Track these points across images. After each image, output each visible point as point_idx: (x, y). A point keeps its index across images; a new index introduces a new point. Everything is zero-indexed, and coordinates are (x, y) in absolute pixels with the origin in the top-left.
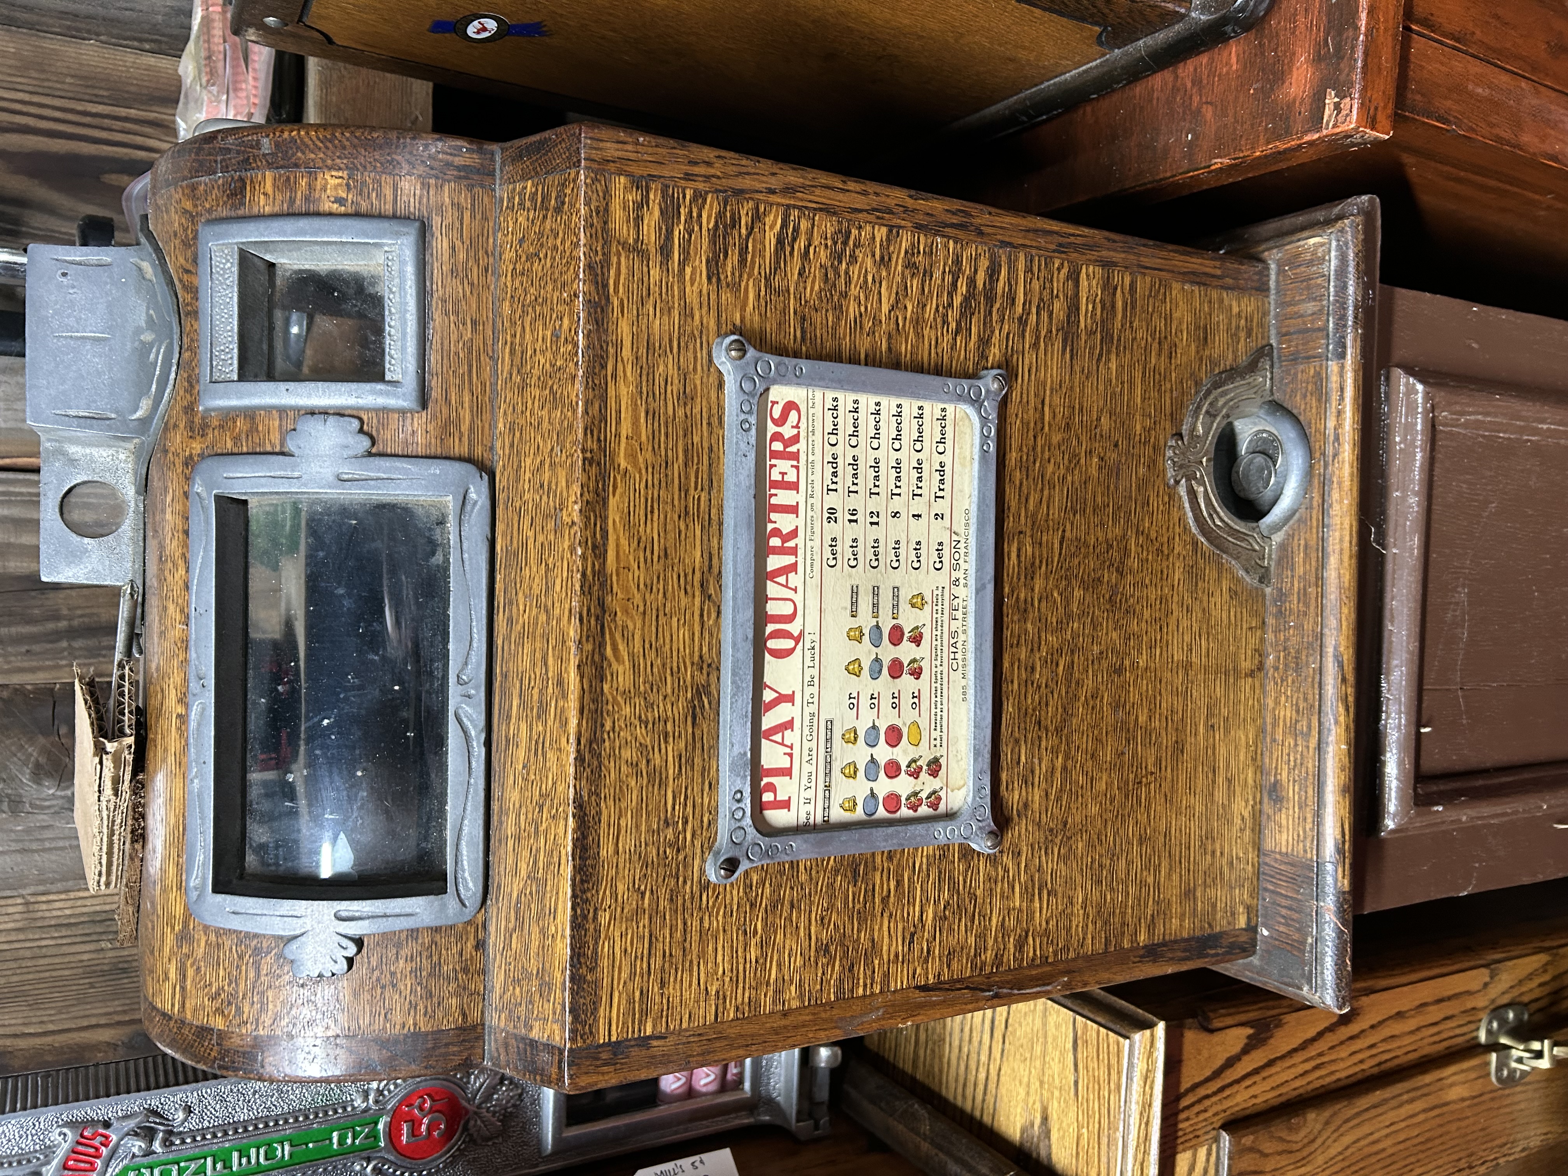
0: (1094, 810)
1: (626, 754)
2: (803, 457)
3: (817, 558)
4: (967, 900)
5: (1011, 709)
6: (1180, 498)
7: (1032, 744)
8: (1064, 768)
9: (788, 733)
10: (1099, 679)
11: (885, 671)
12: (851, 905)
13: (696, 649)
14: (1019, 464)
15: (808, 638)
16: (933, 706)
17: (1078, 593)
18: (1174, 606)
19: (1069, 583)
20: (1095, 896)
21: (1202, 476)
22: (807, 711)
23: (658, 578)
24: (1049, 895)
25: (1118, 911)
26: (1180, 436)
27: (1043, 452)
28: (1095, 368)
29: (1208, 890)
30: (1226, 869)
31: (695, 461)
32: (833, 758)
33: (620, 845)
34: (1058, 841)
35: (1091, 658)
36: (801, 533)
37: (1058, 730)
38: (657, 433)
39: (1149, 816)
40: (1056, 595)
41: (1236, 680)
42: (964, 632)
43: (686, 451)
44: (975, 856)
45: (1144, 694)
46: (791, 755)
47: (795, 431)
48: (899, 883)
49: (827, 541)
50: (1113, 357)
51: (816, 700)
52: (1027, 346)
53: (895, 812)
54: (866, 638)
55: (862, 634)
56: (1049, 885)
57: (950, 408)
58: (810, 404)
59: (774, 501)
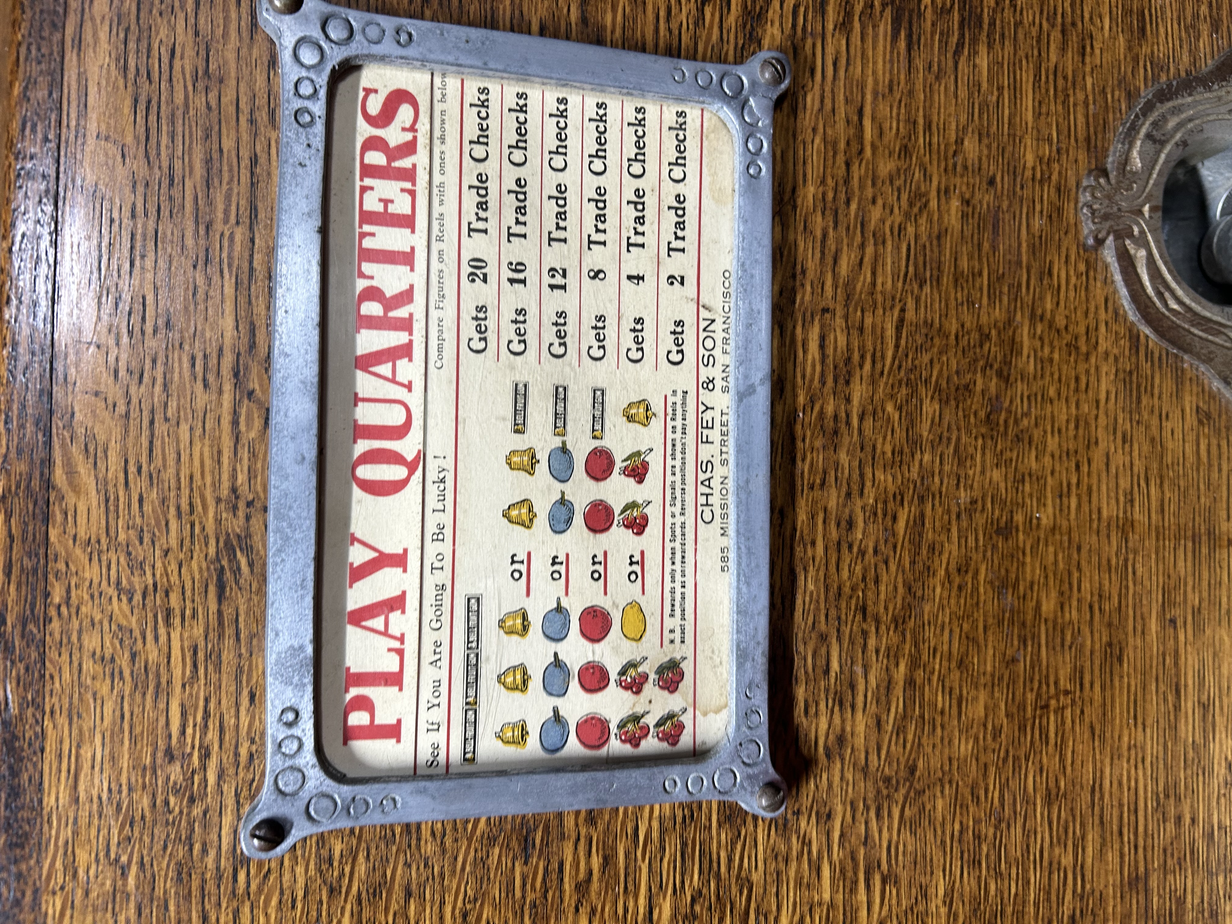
0: (965, 748)
1: (91, 642)
2: (422, 177)
3: (450, 336)
4: (734, 890)
5: (811, 587)
6: (1106, 266)
7: (852, 642)
8: (910, 682)
9: (395, 616)
10: (971, 543)
11: (578, 520)
12: (518, 894)
13: (225, 477)
14: (820, 205)
15: (432, 466)
16: (668, 578)
17: (930, 408)
18: (1101, 434)
19: (914, 392)
20: (969, 884)
21: (1142, 232)
22: (430, 581)
23: (154, 361)
24: (884, 881)
25: (1009, 910)
26: (1105, 173)
27: (862, 187)
28: (950, 63)
29: (1170, 877)
30: (1201, 844)
31: (226, 179)
32: (483, 656)
33: (81, 787)
34: (900, 796)
35: (954, 510)
36: (419, 296)
37: (898, 622)
38: (153, 132)
39: (1062, 760)
40: (890, 408)
41: (1212, 549)
42: (724, 462)
43: (208, 162)
44: (749, 819)
45: (1051, 568)
46: (400, 653)
47: (409, 136)
48: (608, 861)
49: (469, 310)
50: (983, 49)
51: (447, 563)
52: (830, 26)
53: (599, 747)
54: (542, 468)
55: (534, 461)
56: (884, 866)
57: (693, 114)
58: (438, 95)
59: (367, 243)
